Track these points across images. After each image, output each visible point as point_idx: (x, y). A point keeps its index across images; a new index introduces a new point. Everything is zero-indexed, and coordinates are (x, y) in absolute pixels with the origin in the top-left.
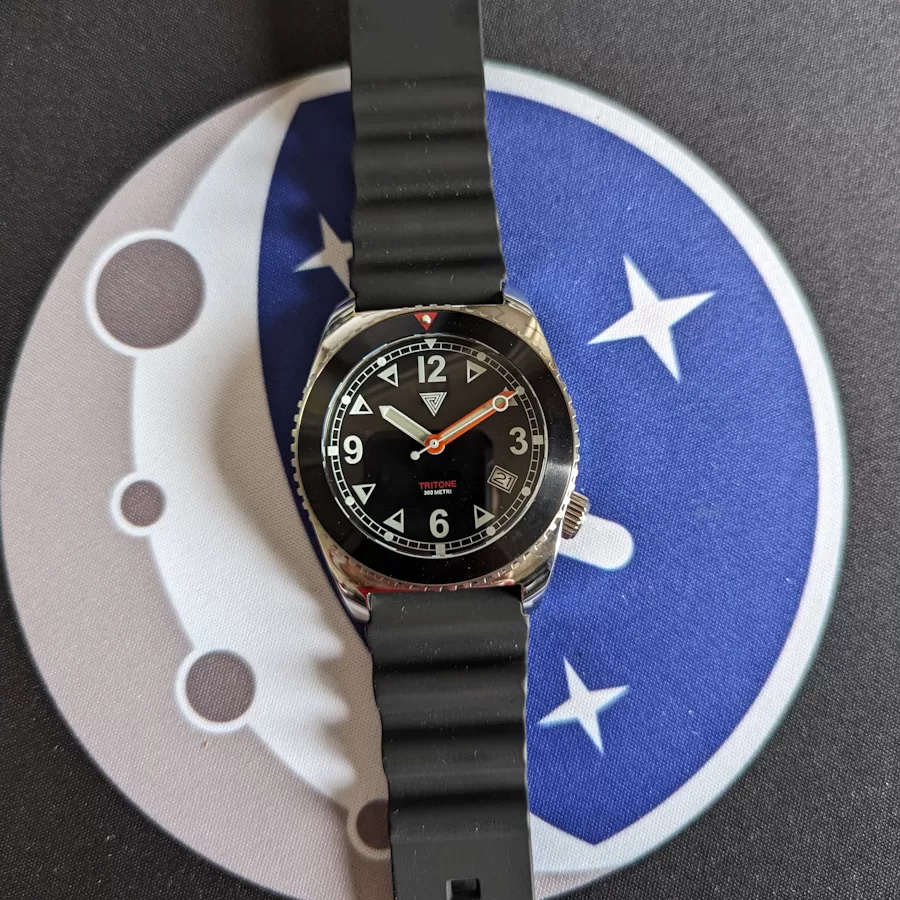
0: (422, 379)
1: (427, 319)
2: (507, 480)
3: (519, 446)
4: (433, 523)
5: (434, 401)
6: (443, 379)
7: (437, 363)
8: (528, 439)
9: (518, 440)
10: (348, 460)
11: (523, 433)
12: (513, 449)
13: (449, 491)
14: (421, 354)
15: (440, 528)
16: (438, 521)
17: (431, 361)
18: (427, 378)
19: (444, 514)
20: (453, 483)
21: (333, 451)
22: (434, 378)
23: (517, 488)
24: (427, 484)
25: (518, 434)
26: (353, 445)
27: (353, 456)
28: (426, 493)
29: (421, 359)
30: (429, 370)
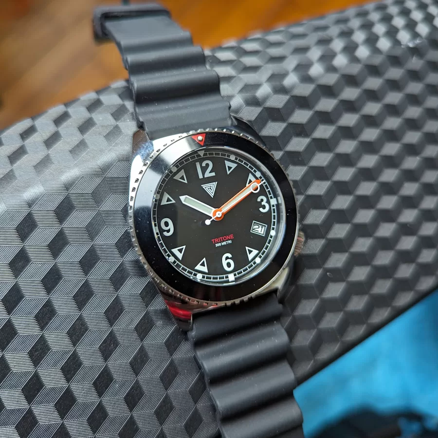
0: (201, 176)
3: (264, 207)
4: (224, 263)
6: (213, 174)
8: (268, 202)
9: (263, 203)
11: (265, 199)
12: (261, 209)
13: (230, 242)
14: (197, 161)
15: (229, 265)
16: (227, 261)
17: (204, 164)
18: (203, 174)
19: (230, 255)
20: (231, 236)
21: (155, 230)
22: (208, 174)
23: (268, 231)
24: (216, 240)
25: (262, 200)
27: (168, 231)
28: (217, 245)
29: (198, 164)
30: (204, 170)
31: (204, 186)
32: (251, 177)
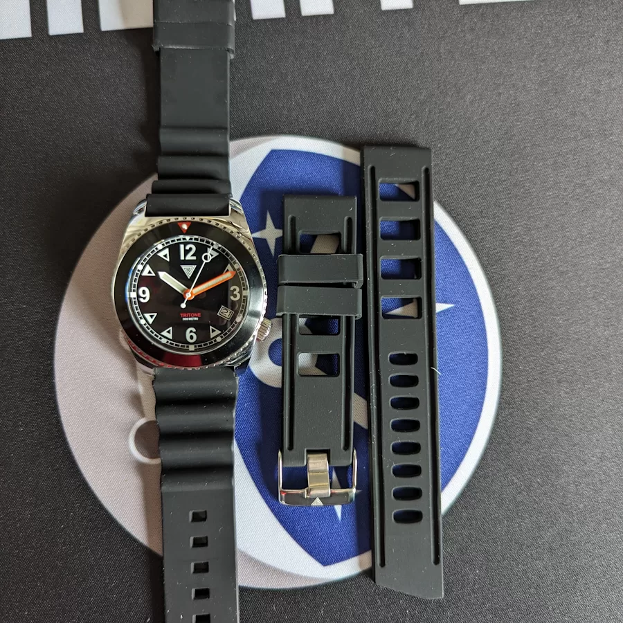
0: (182, 258)
1: (185, 227)
2: (228, 313)
3: (235, 296)
4: (188, 335)
5: (189, 270)
6: (194, 258)
7: (191, 249)
8: (240, 292)
9: (235, 293)
10: (142, 300)
11: (238, 289)
12: (232, 298)
13: (196, 319)
14: (182, 243)
15: (192, 338)
16: (190, 333)
17: (187, 248)
18: (185, 256)
19: (194, 330)
20: (199, 314)
21: (134, 295)
22: (189, 257)
23: (234, 318)
24: (185, 315)
25: (235, 290)
26: (144, 292)
27: (144, 298)
28: (184, 319)
29: (182, 246)
30: (187, 252)
31: (183, 267)
32: (229, 267)
